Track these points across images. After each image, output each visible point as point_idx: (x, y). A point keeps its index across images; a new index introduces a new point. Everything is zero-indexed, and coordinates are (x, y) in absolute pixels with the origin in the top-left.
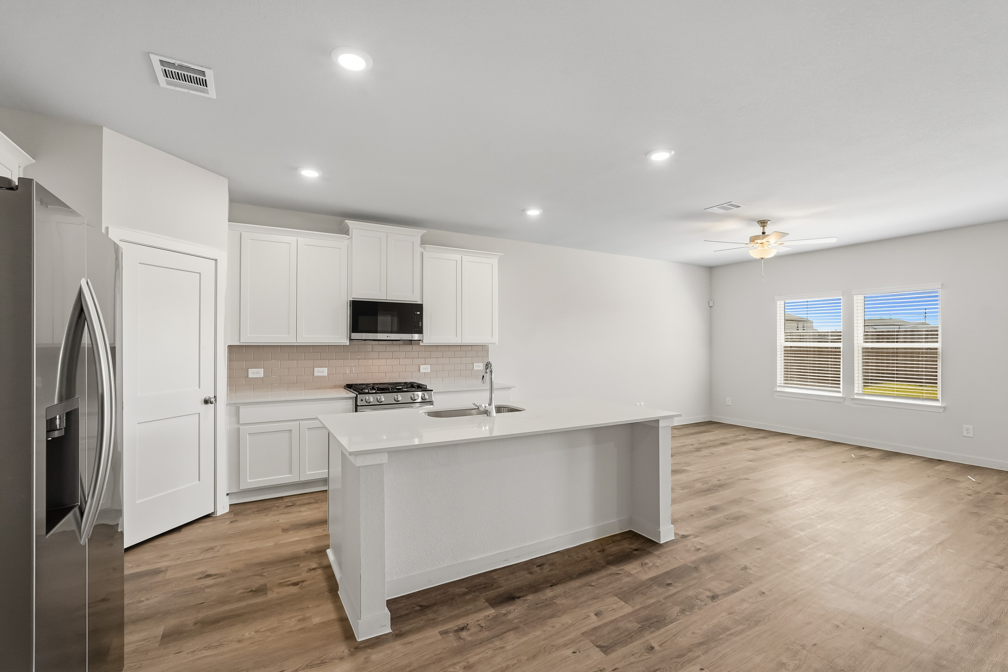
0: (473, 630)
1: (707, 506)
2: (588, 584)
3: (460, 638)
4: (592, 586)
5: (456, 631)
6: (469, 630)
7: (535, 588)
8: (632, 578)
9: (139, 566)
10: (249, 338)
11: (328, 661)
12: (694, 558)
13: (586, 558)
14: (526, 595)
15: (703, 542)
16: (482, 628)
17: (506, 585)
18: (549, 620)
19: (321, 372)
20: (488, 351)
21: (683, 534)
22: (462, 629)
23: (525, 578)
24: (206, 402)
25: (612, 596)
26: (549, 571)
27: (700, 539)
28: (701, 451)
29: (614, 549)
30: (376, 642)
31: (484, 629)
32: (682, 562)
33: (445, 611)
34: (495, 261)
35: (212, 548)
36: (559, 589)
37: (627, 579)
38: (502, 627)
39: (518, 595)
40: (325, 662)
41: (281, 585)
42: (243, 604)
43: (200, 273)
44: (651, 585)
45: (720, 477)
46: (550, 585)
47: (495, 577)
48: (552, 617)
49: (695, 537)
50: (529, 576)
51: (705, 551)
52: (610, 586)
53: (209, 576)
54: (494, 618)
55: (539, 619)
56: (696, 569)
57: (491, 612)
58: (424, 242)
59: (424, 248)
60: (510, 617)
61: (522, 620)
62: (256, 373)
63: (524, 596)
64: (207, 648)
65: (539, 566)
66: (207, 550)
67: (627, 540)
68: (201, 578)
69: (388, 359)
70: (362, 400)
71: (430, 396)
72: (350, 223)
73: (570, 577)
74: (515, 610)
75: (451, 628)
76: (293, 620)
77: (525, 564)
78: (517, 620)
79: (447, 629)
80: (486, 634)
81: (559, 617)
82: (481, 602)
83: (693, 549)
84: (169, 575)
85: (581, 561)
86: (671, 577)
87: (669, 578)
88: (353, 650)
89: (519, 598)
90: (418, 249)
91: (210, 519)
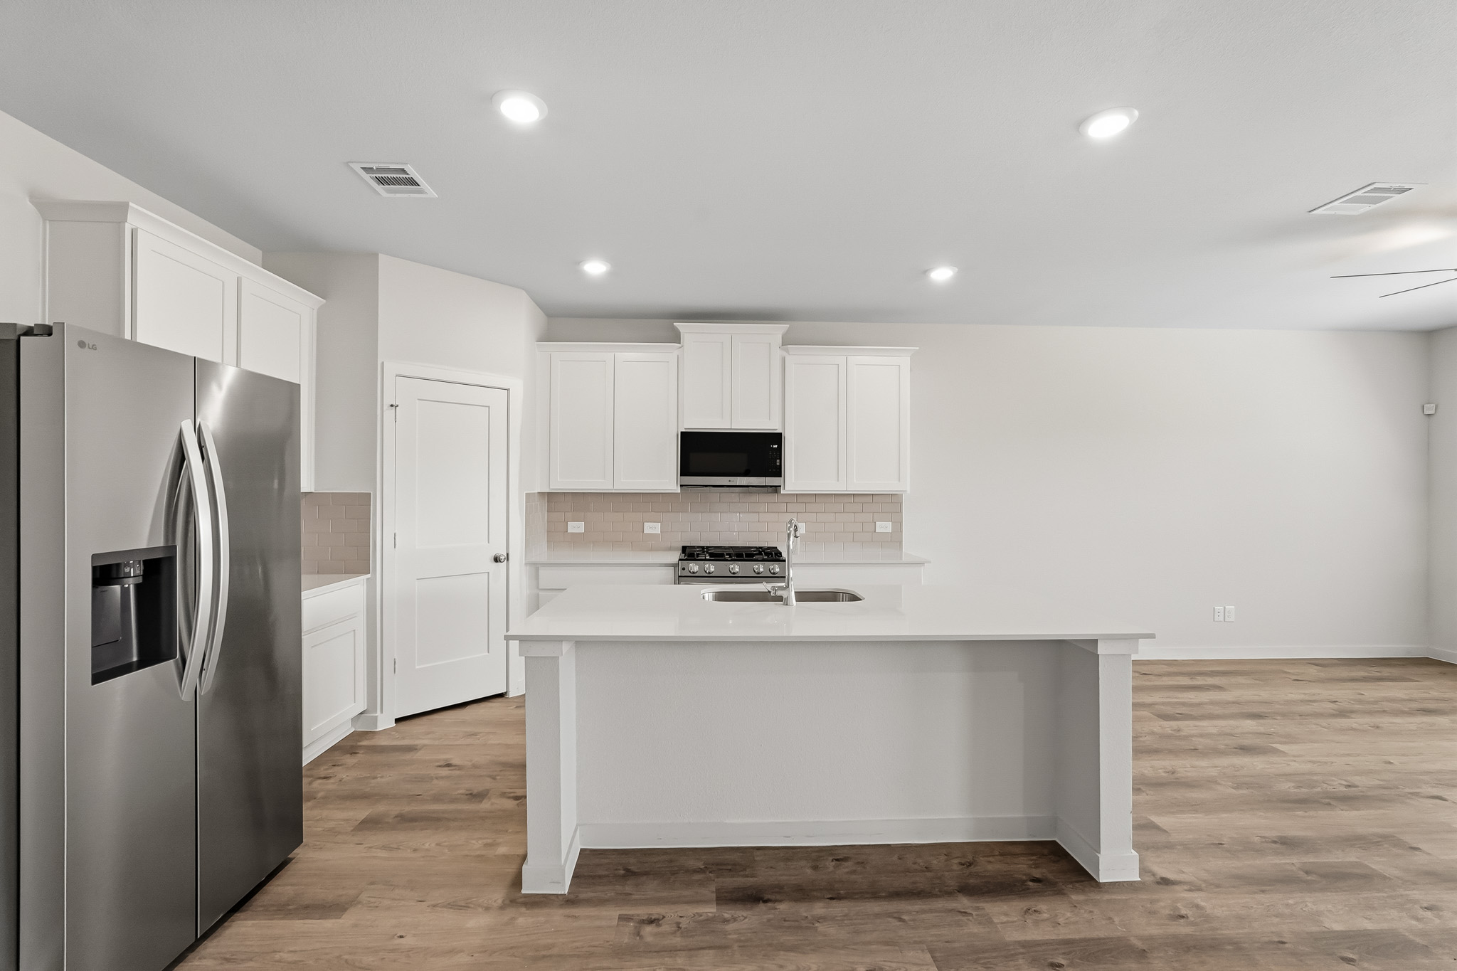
0: (665, 928)
1: (1273, 834)
2: (895, 915)
3: (638, 934)
4: (900, 920)
5: (643, 922)
6: (658, 925)
7: (802, 893)
8: (987, 930)
9: (403, 738)
10: (562, 483)
11: (472, 906)
12: (1154, 931)
13: (928, 869)
14: (780, 901)
15: (1203, 904)
16: (678, 930)
17: (763, 876)
18: (782, 953)
19: (653, 528)
20: (901, 503)
21: (1164, 876)
22: (651, 922)
23: (805, 873)
24: (496, 560)
25: (923, 951)
26: (848, 873)
27: (1198, 897)
28: (1349, 717)
29: (992, 867)
30: (539, 902)
31: (678, 933)
32: (1119, 931)
33: (651, 888)
34: (905, 361)
35: (475, 734)
36: (839, 908)
37: (975, 929)
38: (708, 938)
39: (767, 897)
40: (469, 907)
41: (503, 795)
42: (452, 807)
43: (489, 407)
44: (1016, 954)
45: (1356, 780)
46: (830, 896)
47: (756, 859)
48: (792, 949)
49: (1190, 890)
50: (809, 871)
51: (1193, 924)
52: (934, 931)
53: (449, 765)
54: (707, 920)
55: (770, 945)
56: (1142, 954)
57: (710, 910)
58: (786, 341)
59: (787, 351)
60: (730, 927)
61: (742, 938)
62: (576, 527)
63: (776, 901)
64: (384, 848)
65: (837, 860)
66: (470, 735)
67: (1034, 858)
68: (440, 766)
69: (742, 512)
70: (684, 569)
71: (783, 569)
72: (681, 326)
73: (874, 894)
74: (745, 918)
75: (638, 915)
76: (480, 842)
77: (817, 852)
78: (735, 936)
79: (633, 915)
80: (677, 941)
81: (804, 953)
82: (709, 892)
83: (1167, 912)
84: (418, 755)
85: (916, 871)
86: (1070, 953)
87: (1064, 953)
88: (507, 902)
89: (765, 901)
90: (778, 353)
91: (500, 700)
